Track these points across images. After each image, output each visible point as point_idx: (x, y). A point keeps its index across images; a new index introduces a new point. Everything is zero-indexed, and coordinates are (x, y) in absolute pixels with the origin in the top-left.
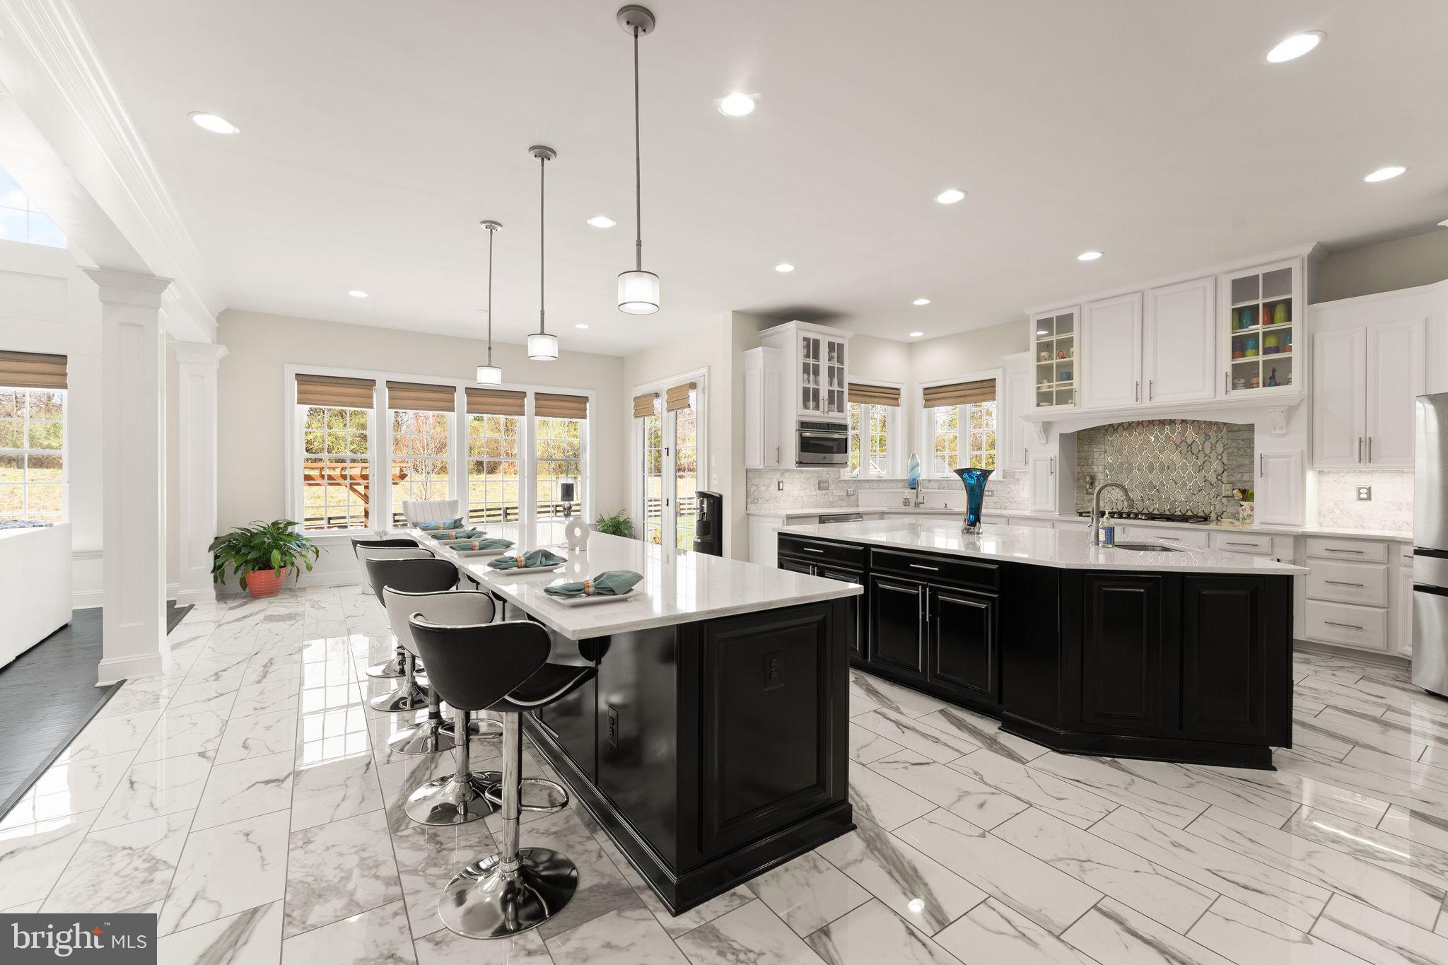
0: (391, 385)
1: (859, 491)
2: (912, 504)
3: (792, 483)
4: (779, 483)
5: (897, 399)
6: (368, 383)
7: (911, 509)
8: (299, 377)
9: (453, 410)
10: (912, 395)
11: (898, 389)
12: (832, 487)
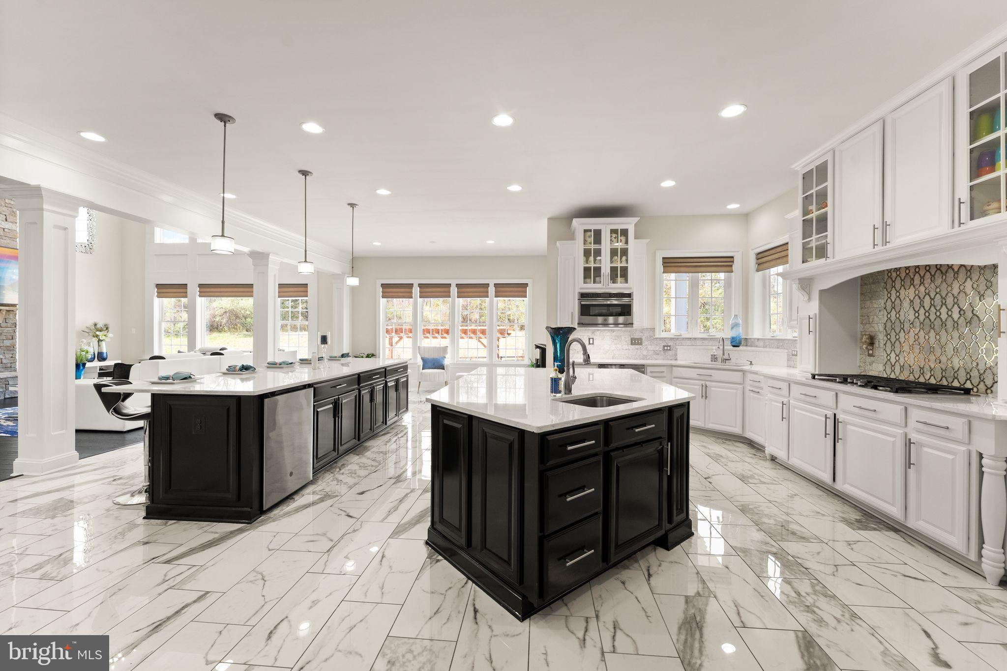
0: (420, 285)
1: (677, 347)
2: (719, 360)
3: (603, 339)
4: (589, 339)
5: (731, 266)
6: (410, 286)
7: (719, 364)
8: (383, 285)
9: (450, 297)
10: (745, 261)
11: (732, 257)
12: (645, 343)
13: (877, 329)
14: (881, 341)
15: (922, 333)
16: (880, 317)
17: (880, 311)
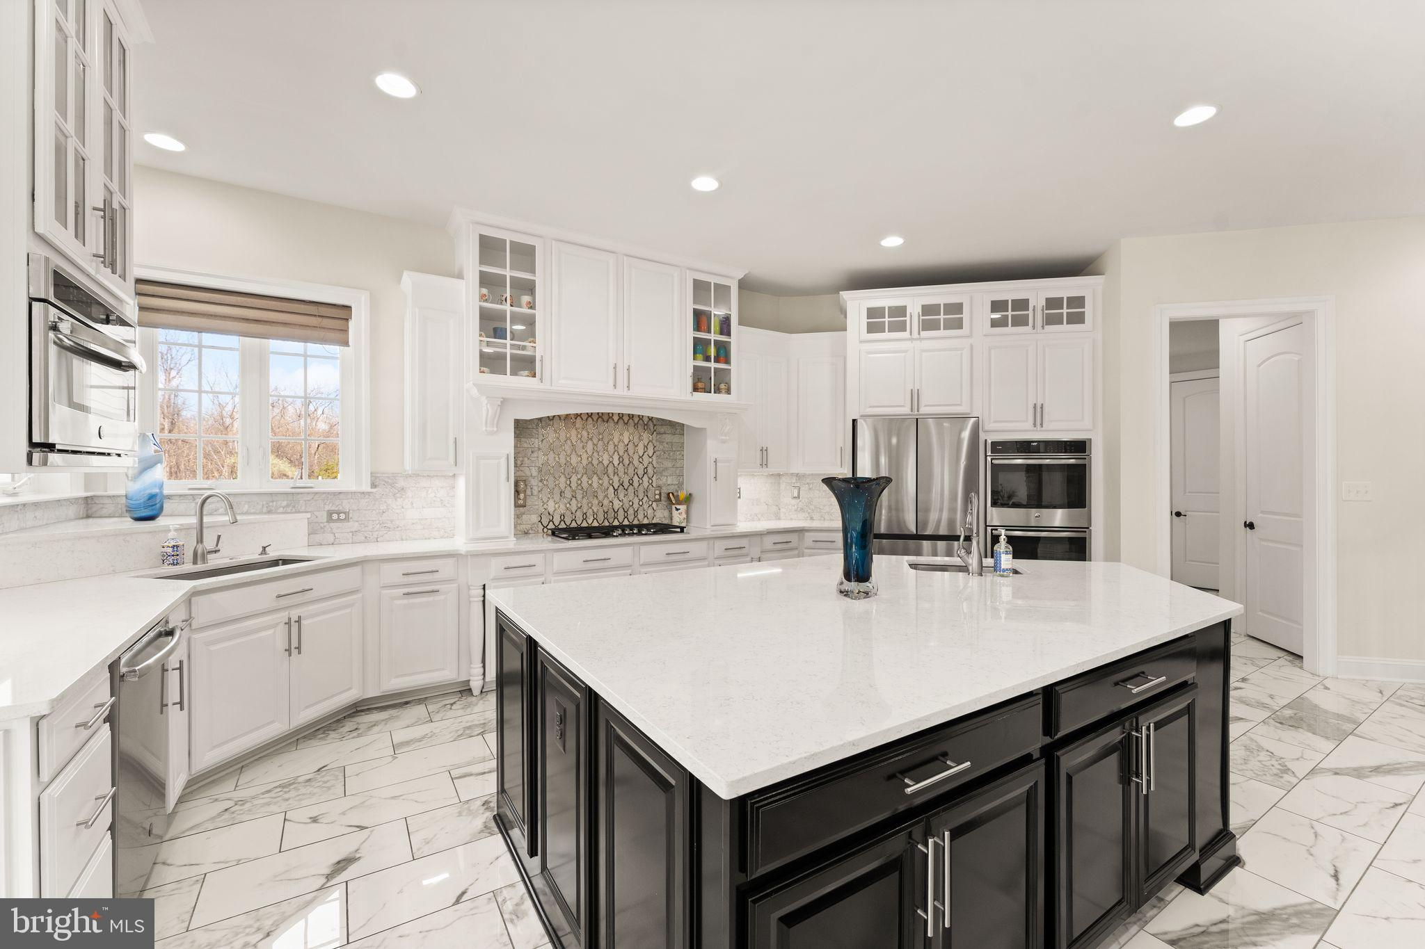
13: (528, 473)
14: (535, 488)
15: (585, 476)
16: (533, 459)
17: (532, 452)
